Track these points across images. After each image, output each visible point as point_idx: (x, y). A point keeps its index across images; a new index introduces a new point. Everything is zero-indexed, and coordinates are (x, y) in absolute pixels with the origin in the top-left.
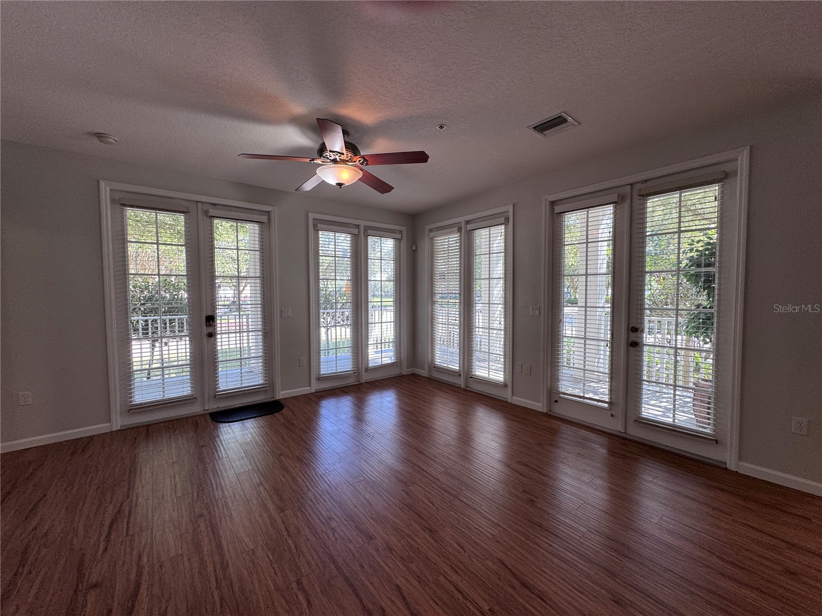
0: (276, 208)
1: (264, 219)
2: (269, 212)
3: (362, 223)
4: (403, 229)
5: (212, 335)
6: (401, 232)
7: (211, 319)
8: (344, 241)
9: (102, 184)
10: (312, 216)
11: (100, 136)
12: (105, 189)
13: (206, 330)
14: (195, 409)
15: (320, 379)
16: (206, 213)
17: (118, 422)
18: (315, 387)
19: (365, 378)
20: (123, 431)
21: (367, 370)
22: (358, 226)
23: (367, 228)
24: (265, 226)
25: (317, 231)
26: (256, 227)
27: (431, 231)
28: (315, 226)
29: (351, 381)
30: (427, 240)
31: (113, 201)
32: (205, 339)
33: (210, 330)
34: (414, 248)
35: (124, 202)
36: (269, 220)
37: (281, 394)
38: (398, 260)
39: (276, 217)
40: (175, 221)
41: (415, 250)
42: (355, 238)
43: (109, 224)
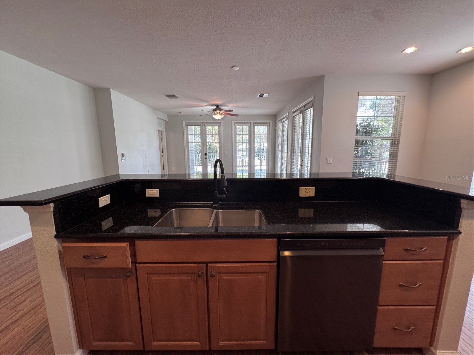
0: (222, 121)
1: (219, 125)
2: (220, 122)
3: (252, 122)
4: (271, 121)
7: (206, 154)
8: (246, 129)
9: (183, 121)
10: (233, 122)
11: (180, 113)
12: (184, 123)
13: (205, 157)
16: (205, 125)
23: (254, 123)
26: (218, 127)
27: (278, 121)
28: (234, 125)
30: (277, 125)
31: (186, 125)
32: (205, 159)
33: (206, 157)
35: (188, 125)
38: (268, 134)
39: (222, 124)
40: (198, 128)
41: (276, 130)
42: (250, 127)
43: (185, 131)
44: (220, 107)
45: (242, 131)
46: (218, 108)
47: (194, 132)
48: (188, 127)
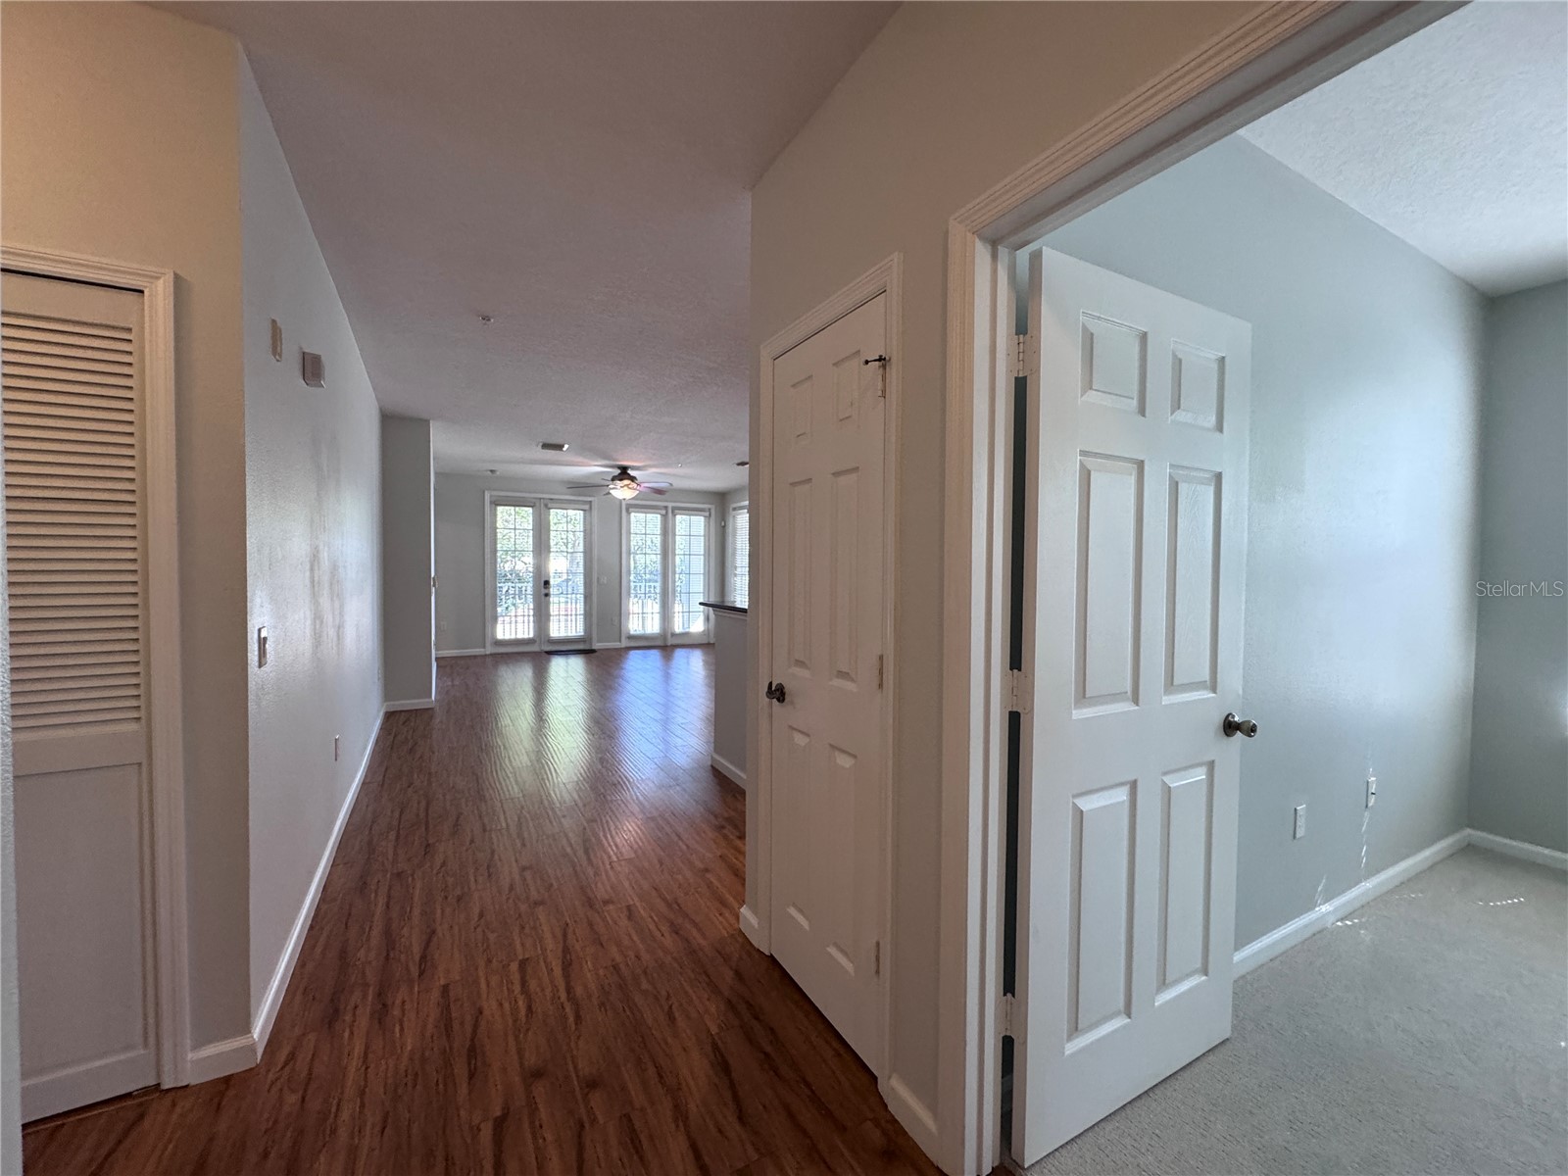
0: (596, 498)
1: (587, 507)
2: (591, 502)
3: (670, 505)
4: (712, 507)
5: (547, 595)
6: (710, 509)
7: (547, 583)
8: (654, 520)
9: (486, 492)
11: (492, 471)
12: (488, 496)
13: (544, 591)
14: (535, 648)
15: (631, 637)
16: (546, 505)
17: (489, 650)
18: (624, 643)
19: (670, 642)
20: (492, 655)
21: (674, 635)
22: (666, 508)
23: (674, 509)
24: (588, 512)
25: (628, 513)
26: (582, 512)
27: (734, 509)
28: (627, 510)
29: (659, 643)
30: (731, 520)
31: (491, 503)
32: (543, 597)
33: (546, 591)
34: (723, 524)
35: (496, 503)
36: (591, 508)
37: (596, 646)
38: (707, 536)
39: (595, 506)
40: (527, 512)
41: (724, 527)
42: (665, 517)
43: (488, 518)
44: (629, 472)
45: (644, 527)
46: (624, 473)
47: (512, 525)
48: (495, 510)
